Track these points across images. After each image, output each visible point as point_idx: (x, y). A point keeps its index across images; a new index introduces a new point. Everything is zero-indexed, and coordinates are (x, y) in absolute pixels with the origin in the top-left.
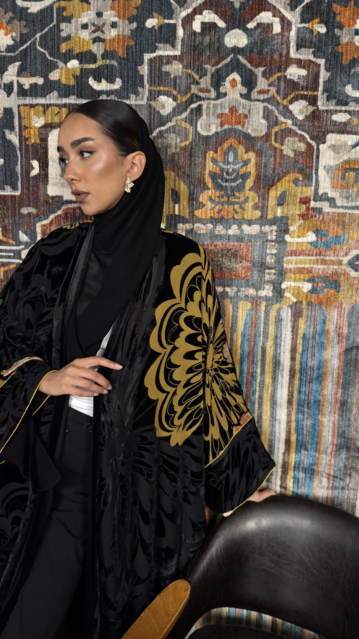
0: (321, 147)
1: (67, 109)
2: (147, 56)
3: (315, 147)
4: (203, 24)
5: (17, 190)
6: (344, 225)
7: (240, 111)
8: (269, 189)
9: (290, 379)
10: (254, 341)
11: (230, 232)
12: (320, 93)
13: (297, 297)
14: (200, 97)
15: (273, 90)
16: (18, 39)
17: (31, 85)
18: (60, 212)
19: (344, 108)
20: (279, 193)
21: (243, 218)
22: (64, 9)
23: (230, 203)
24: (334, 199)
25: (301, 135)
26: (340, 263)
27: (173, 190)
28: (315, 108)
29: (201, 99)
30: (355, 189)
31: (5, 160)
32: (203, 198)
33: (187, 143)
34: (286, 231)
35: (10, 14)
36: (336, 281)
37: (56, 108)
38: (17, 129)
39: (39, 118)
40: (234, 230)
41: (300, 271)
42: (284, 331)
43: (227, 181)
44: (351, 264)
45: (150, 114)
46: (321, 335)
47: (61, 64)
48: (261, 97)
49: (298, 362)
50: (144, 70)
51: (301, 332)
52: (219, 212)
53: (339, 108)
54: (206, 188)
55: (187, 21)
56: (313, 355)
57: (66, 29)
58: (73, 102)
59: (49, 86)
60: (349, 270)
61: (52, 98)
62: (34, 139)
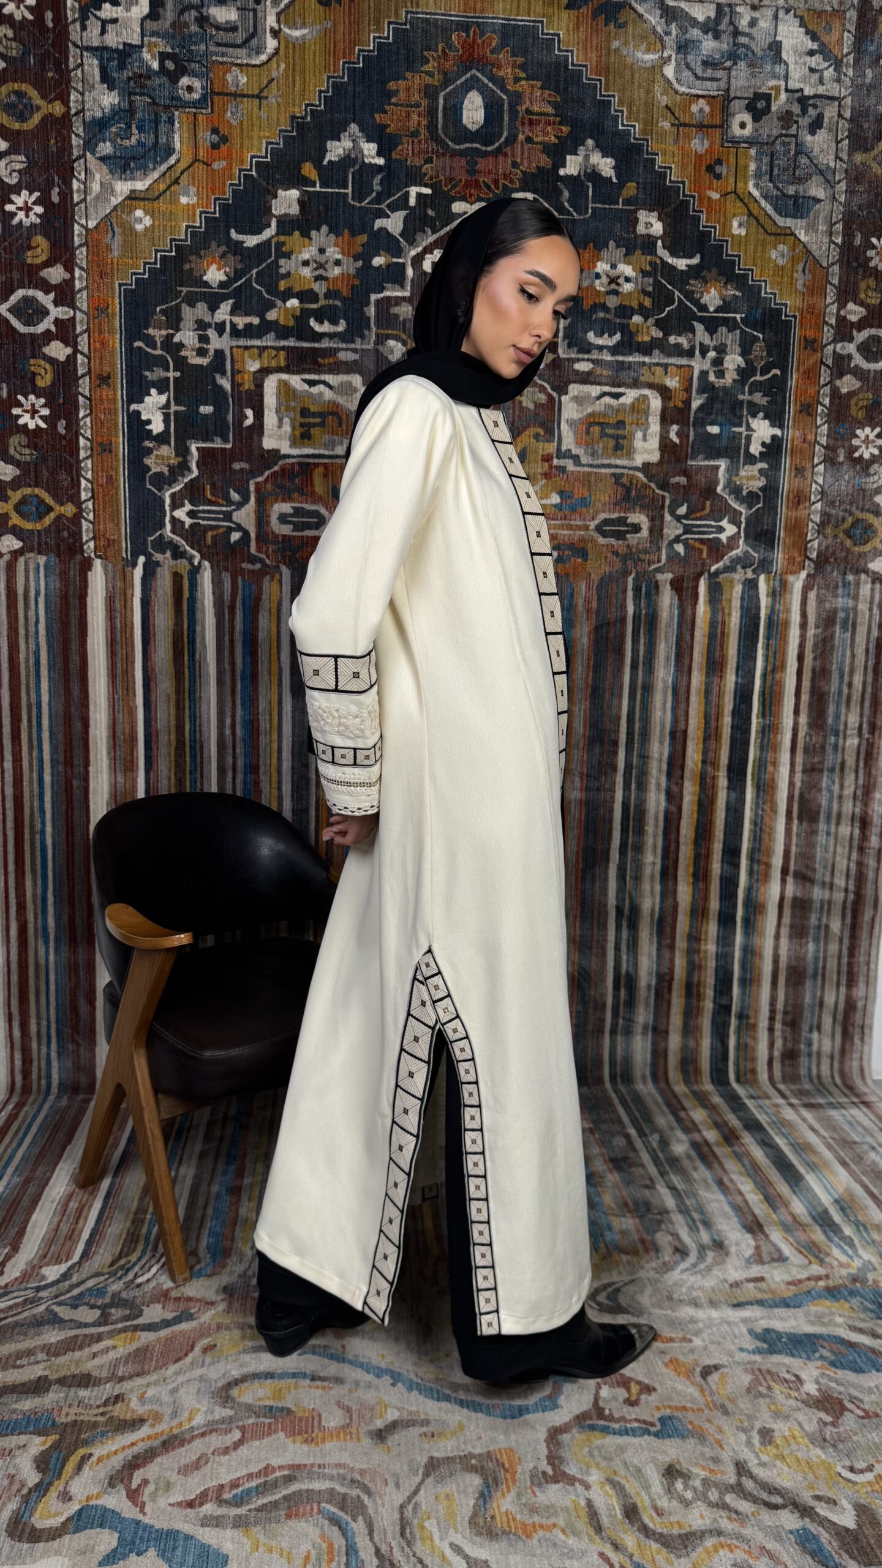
0: (563, 398)
1: (286, 353)
2: (374, 297)
3: (557, 399)
5: (228, 442)
6: (590, 486)
16: (232, 275)
17: (246, 325)
18: (276, 468)
19: (586, 356)
22: (283, 244)
24: (578, 457)
25: (541, 386)
26: (587, 528)
28: (555, 356)
30: (601, 445)
31: (215, 407)
35: (223, 248)
36: (583, 549)
37: (273, 351)
38: (229, 373)
39: (254, 361)
44: (598, 529)
45: (378, 361)
47: (279, 303)
50: (371, 311)
53: (581, 356)
55: (418, 260)
57: (285, 266)
58: (292, 344)
59: (266, 327)
60: (596, 535)
61: (269, 340)
62: (248, 385)
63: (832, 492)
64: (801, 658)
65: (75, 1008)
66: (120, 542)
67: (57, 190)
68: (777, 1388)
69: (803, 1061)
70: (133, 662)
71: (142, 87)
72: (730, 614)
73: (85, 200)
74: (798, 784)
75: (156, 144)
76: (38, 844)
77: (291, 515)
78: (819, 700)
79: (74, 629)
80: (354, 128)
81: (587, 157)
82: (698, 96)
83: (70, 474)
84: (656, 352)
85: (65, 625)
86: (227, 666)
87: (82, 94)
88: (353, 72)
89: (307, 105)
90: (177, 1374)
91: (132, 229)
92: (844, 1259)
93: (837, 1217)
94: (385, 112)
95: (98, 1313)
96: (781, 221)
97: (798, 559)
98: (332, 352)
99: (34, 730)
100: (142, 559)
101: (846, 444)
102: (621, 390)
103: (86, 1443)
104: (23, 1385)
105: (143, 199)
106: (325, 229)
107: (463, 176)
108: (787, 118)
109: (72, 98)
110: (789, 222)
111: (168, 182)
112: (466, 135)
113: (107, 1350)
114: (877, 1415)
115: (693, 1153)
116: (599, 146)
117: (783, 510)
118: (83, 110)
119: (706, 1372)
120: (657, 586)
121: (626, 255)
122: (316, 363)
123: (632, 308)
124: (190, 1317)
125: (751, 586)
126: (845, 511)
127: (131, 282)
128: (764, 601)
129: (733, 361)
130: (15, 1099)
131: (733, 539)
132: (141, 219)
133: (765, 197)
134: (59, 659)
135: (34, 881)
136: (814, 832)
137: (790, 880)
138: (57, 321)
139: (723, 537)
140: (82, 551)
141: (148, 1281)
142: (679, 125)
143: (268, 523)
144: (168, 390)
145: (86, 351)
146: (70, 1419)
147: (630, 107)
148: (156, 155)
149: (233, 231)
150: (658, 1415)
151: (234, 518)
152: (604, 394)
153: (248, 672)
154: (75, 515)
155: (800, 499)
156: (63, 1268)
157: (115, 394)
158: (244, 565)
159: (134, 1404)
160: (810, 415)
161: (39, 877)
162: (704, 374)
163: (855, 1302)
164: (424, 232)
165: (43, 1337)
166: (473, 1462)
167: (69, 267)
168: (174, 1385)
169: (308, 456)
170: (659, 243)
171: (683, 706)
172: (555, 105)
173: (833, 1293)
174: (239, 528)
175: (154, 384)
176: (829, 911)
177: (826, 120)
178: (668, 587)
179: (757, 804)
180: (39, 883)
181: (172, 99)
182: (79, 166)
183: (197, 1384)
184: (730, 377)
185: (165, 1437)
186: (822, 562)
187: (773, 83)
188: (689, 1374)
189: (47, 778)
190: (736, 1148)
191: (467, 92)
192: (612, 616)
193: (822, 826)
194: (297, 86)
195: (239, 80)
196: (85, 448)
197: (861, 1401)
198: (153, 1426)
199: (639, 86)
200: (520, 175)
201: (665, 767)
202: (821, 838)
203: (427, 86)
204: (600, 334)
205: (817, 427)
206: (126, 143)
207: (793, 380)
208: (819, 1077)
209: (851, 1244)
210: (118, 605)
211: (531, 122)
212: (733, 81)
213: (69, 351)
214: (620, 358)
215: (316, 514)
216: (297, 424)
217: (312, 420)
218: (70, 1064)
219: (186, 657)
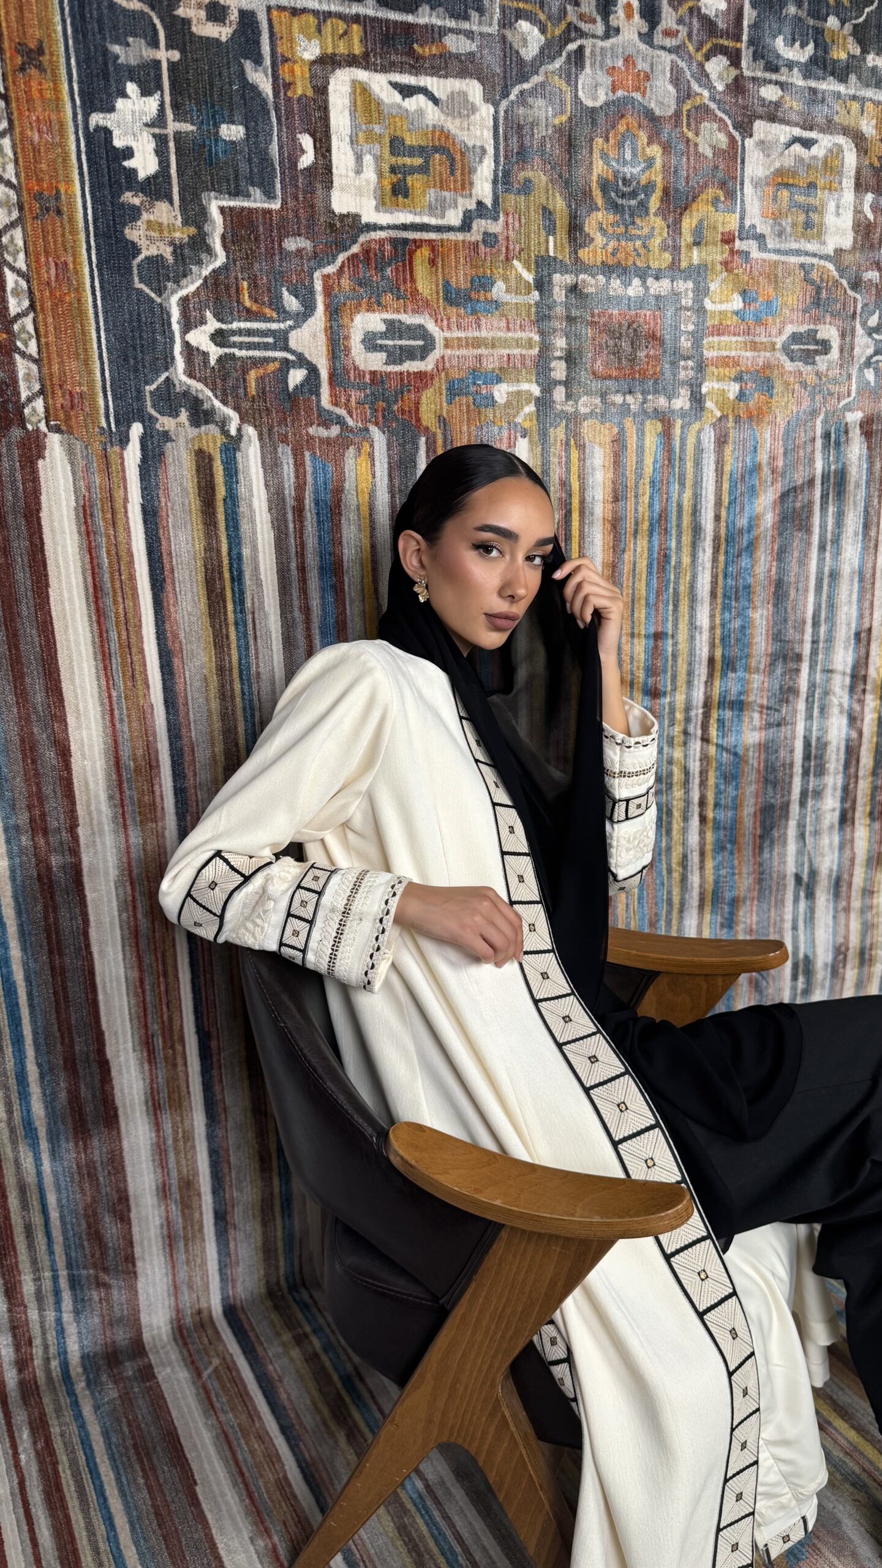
0: (749, 143)
1: (361, 28)
3: (740, 143)
5: (274, 197)
6: (776, 282)
7: (639, 67)
8: (681, 214)
9: (714, 553)
10: (667, 493)
11: (631, 292)
12: (744, 45)
13: (721, 409)
14: (581, 31)
15: (683, 31)
18: (355, 249)
19: (774, 77)
20: (695, 222)
21: (649, 267)
23: (631, 238)
24: (764, 236)
25: (721, 120)
26: (772, 347)
27: (544, 209)
28: (738, 72)
29: (582, 34)
30: (790, 220)
31: (247, 128)
32: (591, 225)
33: (564, 118)
34: (706, 292)
36: (768, 379)
37: (340, 23)
38: (268, 61)
39: (310, 40)
40: (635, 289)
41: (724, 362)
42: (705, 470)
43: (623, 196)
44: (786, 349)
45: (505, 56)
46: (751, 472)
48: (669, 42)
49: (723, 524)
51: (727, 468)
52: (613, 254)
53: (767, 75)
56: (742, 510)
58: (371, 12)
60: (784, 359)
61: (332, 1)
62: (302, 88)
66: (93, 398)
70: (139, 625)
77: (384, 335)
79: (22, 577)
84: (853, 78)
86: (297, 613)
98: (436, 34)
100: (136, 430)
102: (813, 135)
120: (846, 432)
122: (411, 52)
123: (827, 4)
140: (22, 422)
143: (347, 350)
144: (159, 87)
151: (292, 344)
153: (331, 620)
157: (56, 90)
158: (312, 430)
169: (405, 227)
171: (868, 596)
174: (302, 361)
175: (133, 73)
178: (858, 431)
192: (799, 478)
201: (848, 680)
204: (791, 42)
214: (813, 84)
215: (420, 332)
216: (386, 167)
217: (408, 161)
218: (97, 1320)
219: (230, 607)
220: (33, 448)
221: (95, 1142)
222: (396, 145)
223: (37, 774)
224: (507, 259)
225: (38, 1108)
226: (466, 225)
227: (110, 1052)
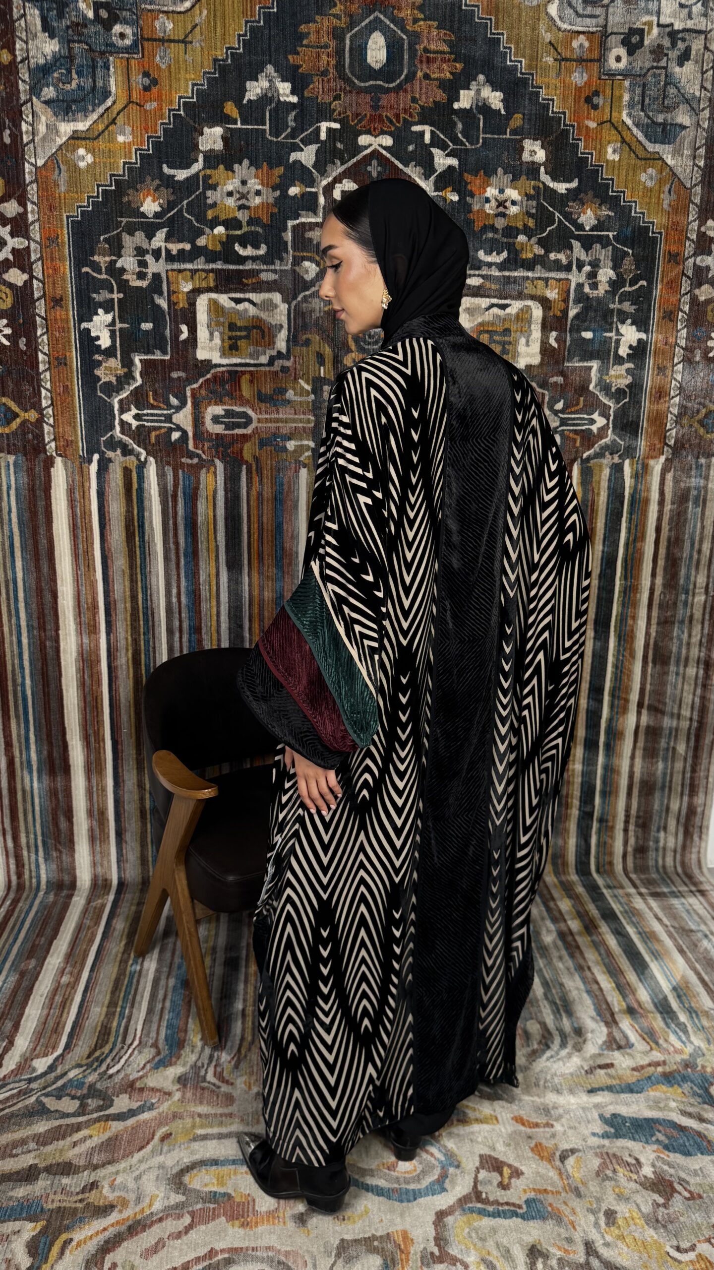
1: (214, 275)
2: (290, 223)
4: (343, 192)
5: (167, 354)
16: (165, 206)
17: (179, 251)
18: (209, 376)
19: (477, 273)
22: (210, 177)
27: (318, 353)
31: (154, 324)
32: (347, 359)
35: (157, 182)
37: (203, 273)
38: (166, 294)
39: (187, 283)
43: (369, 344)
45: (295, 279)
47: (207, 230)
50: (288, 236)
54: (349, 351)
55: (329, 189)
57: (212, 196)
58: (220, 267)
59: (197, 252)
61: (199, 264)
62: (182, 304)
63: (689, 388)
64: (658, 530)
65: (56, 824)
66: (77, 442)
67: (8, 132)
68: (621, 1171)
69: (652, 854)
70: (93, 544)
71: (80, 35)
72: (598, 494)
73: (33, 140)
74: (653, 634)
75: (94, 88)
76: (20, 694)
77: (223, 417)
78: (673, 563)
79: (41, 517)
80: (270, 68)
81: (478, 92)
82: (579, 33)
83: (32, 384)
84: (538, 267)
85: (34, 513)
86: (172, 545)
87: (26, 43)
88: (268, 16)
89: (228, 49)
90: (140, 1161)
91: (76, 166)
92: (678, 1045)
93: (674, 1004)
94: (298, 53)
95: (77, 1103)
96: (651, 147)
97: (658, 446)
98: (255, 273)
99: (12, 601)
100: (96, 457)
101: (703, 346)
102: (508, 302)
103: (68, 1229)
104: (18, 1173)
105: (85, 139)
106: (246, 162)
107: (368, 112)
108: (658, 52)
109: (18, 46)
110: (658, 148)
111: (106, 122)
112: (370, 73)
113: (84, 1139)
114: (700, 1197)
115: (560, 943)
116: (489, 81)
117: (647, 405)
118: (27, 58)
119: (563, 1158)
121: (512, 181)
122: (241, 283)
123: (517, 229)
124: (151, 1107)
125: (617, 469)
126: (700, 404)
127: (77, 214)
128: (628, 482)
129: (606, 274)
130: (12, 895)
131: (603, 430)
132: (84, 158)
133: (637, 125)
134: (30, 542)
135: (18, 724)
136: (666, 673)
137: (644, 712)
138: (14, 251)
139: (594, 428)
140: (45, 451)
141: (118, 1071)
142: (561, 60)
143: (203, 423)
144: (113, 309)
145: (40, 276)
146: (56, 1205)
147: (517, 45)
148: (94, 98)
149: (165, 166)
150: (524, 1198)
151: (174, 420)
152: (492, 306)
153: (190, 550)
154: (37, 420)
155: (661, 394)
156: (50, 1060)
157: (67, 315)
158: (183, 460)
159: (106, 1191)
160: (671, 320)
161: (22, 721)
162: (580, 286)
163: (687, 1086)
164: (334, 163)
165: (34, 1126)
166: (376, 1243)
167: (22, 202)
168: (137, 1173)
169: (236, 365)
170: (542, 169)
172: (450, 44)
173: (669, 1078)
174: (178, 428)
175: (101, 305)
176: (676, 736)
177: (693, 52)
179: (619, 651)
180: (22, 725)
181: (107, 45)
182: (26, 109)
183: (156, 1172)
184: (603, 288)
185: (130, 1222)
186: (678, 448)
187: (646, 18)
188: (550, 1159)
189: (25, 641)
190: (595, 938)
191: (371, 33)
193: (673, 668)
194: (218, 30)
195: (166, 26)
196: (44, 362)
197: (688, 1183)
198: (121, 1211)
199: (526, 25)
200: (419, 109)
202: (672, 678)
203: (335, 28)
204: (489, 252)
205: (678, 331)
206: (68, 87)
207: (658, 290)
208: (664, 867)
209: (686, 1032)
210: (77, 496)
211: (428, 59)
212: (610, 18)
213: (26, 277)
214: (507, 274)
215: (245, 415)
216: (226, 337)
217: (238, 333)
218: (55, 866)
219: (137, 539)
220: (49, 463)
221: (59, 779)
222: (232, 327)
223: (42, 604)
224: (295, 379)
225: (34, 756)
226: (271, 362)
227: (68, 737)
